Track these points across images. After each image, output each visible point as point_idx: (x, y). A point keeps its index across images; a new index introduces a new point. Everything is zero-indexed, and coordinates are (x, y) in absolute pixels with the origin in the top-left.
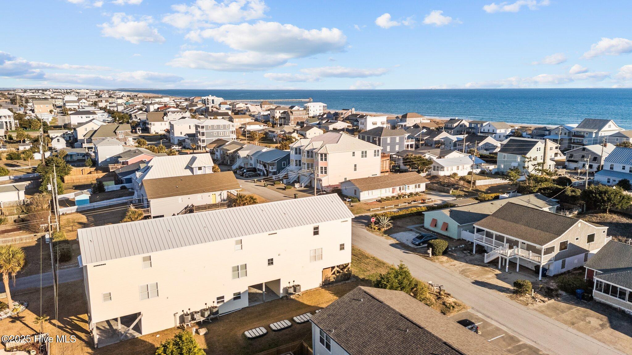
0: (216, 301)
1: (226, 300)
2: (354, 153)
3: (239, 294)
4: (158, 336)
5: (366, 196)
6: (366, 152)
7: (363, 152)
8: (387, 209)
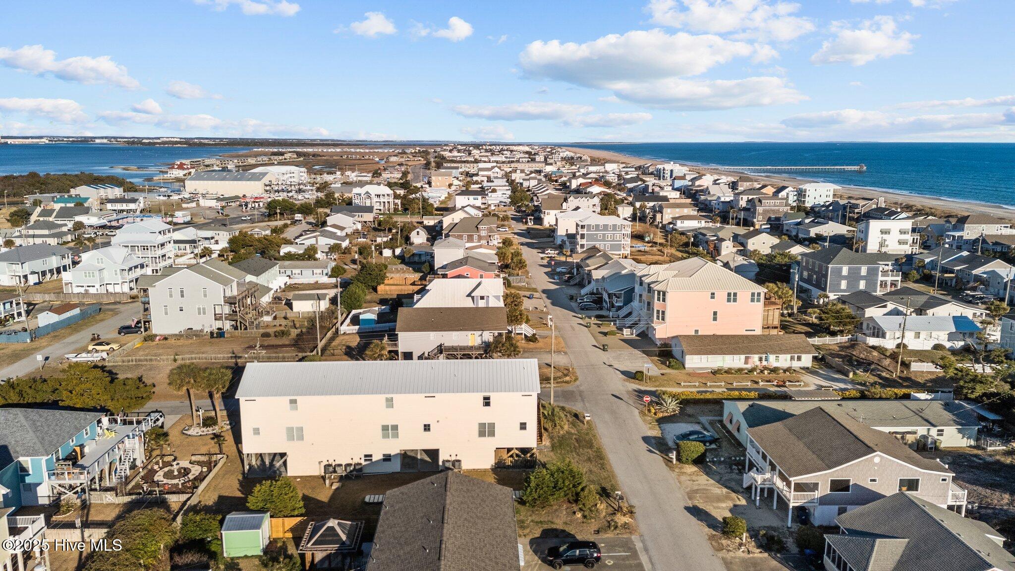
0: (363, 459)
1: (374, 459)
2: (713, 294)
3: (390, 455)
4: (298, 480)
5: (693, 362)
6: (735, 294)
7: (729, 294)
8: (711, 386)
